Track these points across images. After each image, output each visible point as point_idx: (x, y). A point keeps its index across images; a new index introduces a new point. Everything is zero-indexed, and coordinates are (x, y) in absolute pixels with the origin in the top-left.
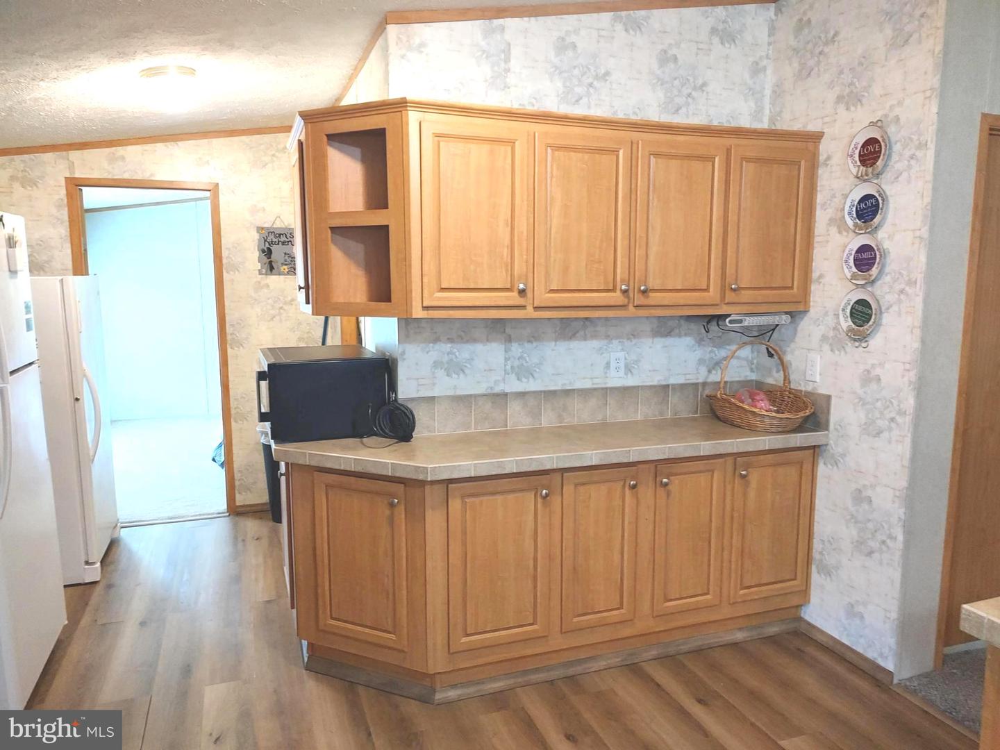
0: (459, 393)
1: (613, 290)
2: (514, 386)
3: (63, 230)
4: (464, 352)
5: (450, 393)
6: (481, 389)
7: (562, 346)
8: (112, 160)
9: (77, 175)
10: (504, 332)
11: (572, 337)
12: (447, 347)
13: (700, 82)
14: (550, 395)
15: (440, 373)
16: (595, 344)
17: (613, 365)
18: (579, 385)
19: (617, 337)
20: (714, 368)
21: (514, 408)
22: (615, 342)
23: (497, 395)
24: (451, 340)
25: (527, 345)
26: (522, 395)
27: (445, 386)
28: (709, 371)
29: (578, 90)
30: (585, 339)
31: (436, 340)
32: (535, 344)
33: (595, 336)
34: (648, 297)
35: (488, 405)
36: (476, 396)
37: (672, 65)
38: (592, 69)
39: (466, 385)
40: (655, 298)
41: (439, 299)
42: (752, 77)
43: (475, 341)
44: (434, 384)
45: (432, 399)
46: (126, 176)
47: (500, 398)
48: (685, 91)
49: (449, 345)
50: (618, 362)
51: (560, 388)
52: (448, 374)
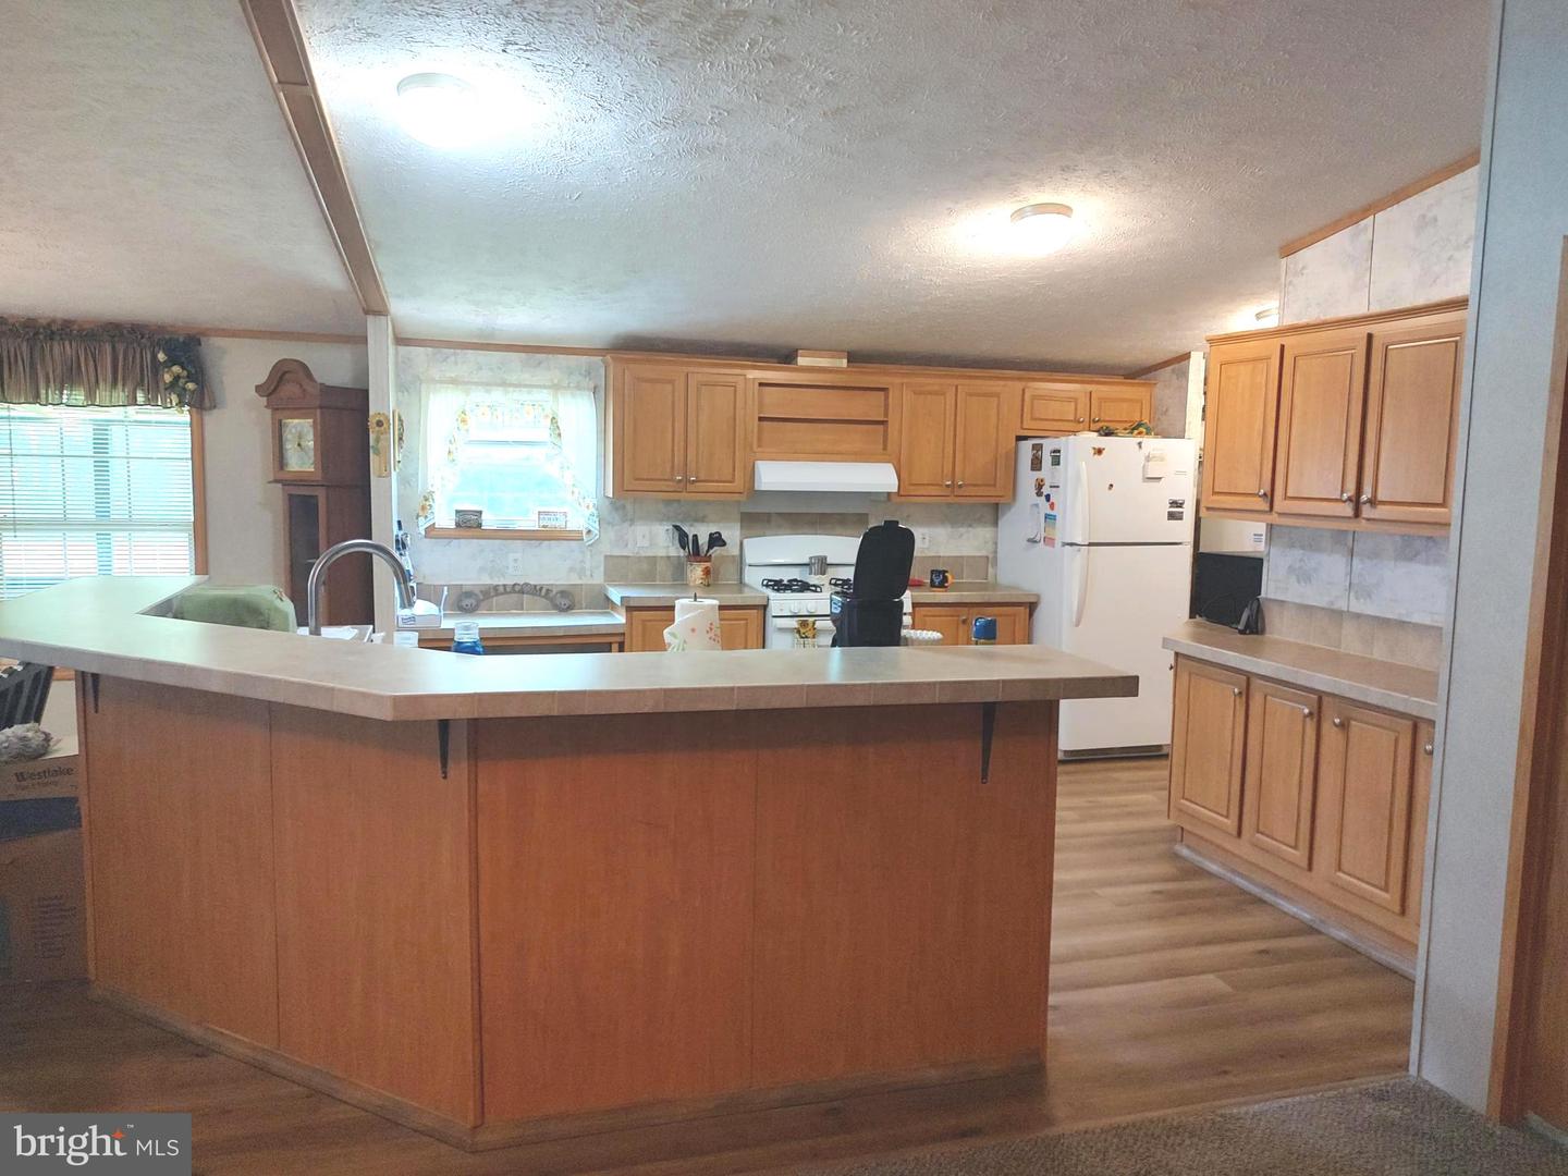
0: (1306, 601)
2: (1353, 606)
4: (1312, 560)
5: (1298, 601)
6: (1322, 602)
7: (1402, 568)
10: (1347, 545)
11: (1414, 558)
12: (1300, 554)
14: (1384, 622)
15: (1293, 580)
18: (1416, 619)
21: (1349, 629)
23: (1335, 611)
24: (1303, 548)
25: (1368, 561)
26: (1358, 616)
27: (1294, 592)
30: (1427, 563)
31: (1292, 546)
32: (1375, 561)
35: (1326, 620)
36: (1317, 609)
39: (1313, 596)
40: (1383, 510)
43: (1322, 552)
44: (1287, 589)
45: (1285, 603)
47: (1336, 615)
49: (1301, 552)
51: (1395, 617)
52: (1299, 582)
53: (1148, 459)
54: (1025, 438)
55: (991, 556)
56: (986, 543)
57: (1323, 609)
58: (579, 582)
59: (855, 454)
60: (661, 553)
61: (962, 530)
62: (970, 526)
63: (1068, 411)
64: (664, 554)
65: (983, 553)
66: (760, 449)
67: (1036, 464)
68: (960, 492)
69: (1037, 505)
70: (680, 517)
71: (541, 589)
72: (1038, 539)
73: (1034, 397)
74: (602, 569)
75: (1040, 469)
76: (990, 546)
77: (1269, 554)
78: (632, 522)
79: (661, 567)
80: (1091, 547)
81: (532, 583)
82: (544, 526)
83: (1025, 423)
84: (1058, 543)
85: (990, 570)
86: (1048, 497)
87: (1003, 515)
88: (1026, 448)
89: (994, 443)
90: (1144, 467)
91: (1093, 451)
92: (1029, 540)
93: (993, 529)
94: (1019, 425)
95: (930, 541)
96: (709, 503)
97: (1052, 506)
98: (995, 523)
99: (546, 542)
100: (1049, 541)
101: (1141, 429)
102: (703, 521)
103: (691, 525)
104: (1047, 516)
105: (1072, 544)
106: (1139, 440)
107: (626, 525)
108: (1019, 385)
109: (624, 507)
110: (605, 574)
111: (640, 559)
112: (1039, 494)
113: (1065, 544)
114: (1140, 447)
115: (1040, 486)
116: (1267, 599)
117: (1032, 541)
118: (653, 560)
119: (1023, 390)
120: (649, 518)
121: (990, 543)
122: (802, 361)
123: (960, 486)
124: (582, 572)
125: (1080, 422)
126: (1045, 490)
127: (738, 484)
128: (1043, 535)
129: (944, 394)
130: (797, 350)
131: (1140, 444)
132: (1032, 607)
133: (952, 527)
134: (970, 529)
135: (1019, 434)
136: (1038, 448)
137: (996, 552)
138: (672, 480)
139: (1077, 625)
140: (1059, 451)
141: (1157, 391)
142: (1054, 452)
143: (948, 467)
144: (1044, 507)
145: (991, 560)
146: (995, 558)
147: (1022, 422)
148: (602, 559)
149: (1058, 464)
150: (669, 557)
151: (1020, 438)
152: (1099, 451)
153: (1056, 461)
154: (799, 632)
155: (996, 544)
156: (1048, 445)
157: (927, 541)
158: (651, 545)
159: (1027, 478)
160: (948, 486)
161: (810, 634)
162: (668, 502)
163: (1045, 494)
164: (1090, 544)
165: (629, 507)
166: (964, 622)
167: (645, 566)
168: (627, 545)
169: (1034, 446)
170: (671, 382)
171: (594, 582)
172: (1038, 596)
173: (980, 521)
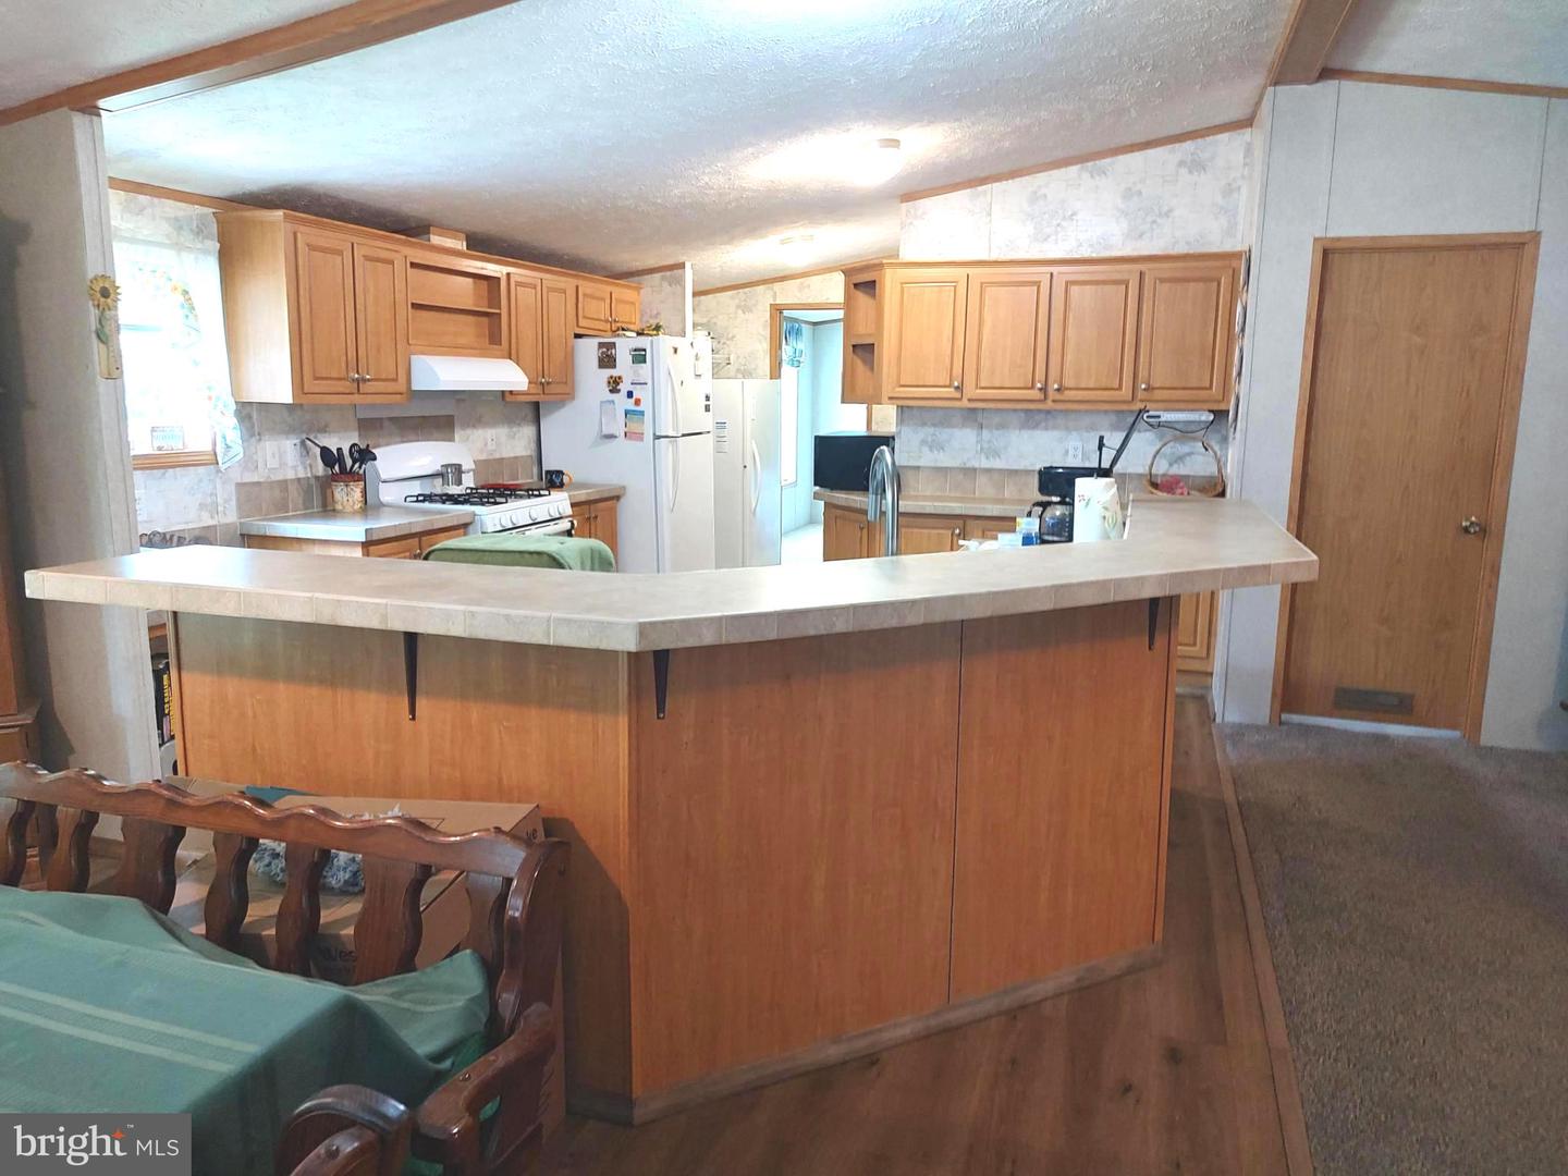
0: (939, 465)
1: (1033, 387)
2: (985, 463)
3: (766, 345)
4: (944, 434)
5: (932, 464)
6: (956, 464)
7: (1026, 434)
8: (801, 288)
9: (777, 302)
10: (976, 420)
11: (1036, 426)
12: (932, 430)
13: (1165, 209)
14: (1012, 473)
15: (925, 449)
16: (1056, 434)
17: (1071, 452)
19: (1076, 430)
20: (1176, 462)
21: (982, 480)
22: (1074, 433)
23: (969, 469)
24: (934, 425)
25: (996, 432)
26: (988, 471)
27: (928, 459)
28: (1171, 465)
29: (1048, 230)
30: (1046, 429)
31: (924, 424)
32: (1002, 431)
33: (1055, 428)
34: (1062, 394)
35: (961, 476)
36: (951, 469)
37: (1135, 198)
38: (1060, 212)
39: (944, 460)
40: (1069, 394)
41: (899, 392)
42: (1224, 197)
43: (953, 427)
44: (920, 457)
45: (918, 468)
46: (810, 301)
47: (970, 472)
48: (1149, 219)
49: (933, 428)
50: (1076, 449)
51: (1022, 468)
52: (931, 450)
54: (587, 337)
57: (958, 468)
58: (211, 522)
60: (291, 475)
61: (515, 430)
63: (601, 309)
64: (294, 477)
67: (608, 362)
68: (548, 390)
69: (611, 402)
70: (305, 427)
71: (172, 536)
72: (616, 434)
73: (585, 296)
74: (234, 502)
75: (614, 367)
77: (900, 432)
78: (260, 437)
79: (293, 489)
81: (160, 530)
82: (160, 449)
83: (581, 322)
84: (648, 438)
86: (629, 394)
88: (589, 346)
89: (564, 340)
91: (673, 351)
92: (603, 436)
94: (574, 323)
96: (329, 407)
97: (636, 402)
99: (171, 470)
100: (633, 435)
102: (325, 432)
104: (629, 412)
105: (664, 437)
107: (254, 440)
110: (238, 509)
111: (272, 485)
112: (616, 391)
113: (656, 437)
115: (615, 383)
116: (900, 467)
117: (608, 437)
118: (284, 484)
119: (578, 287)
123: (549, 383)
124: (214, 511)
126: (625, 387)
128: (624, 430)
130: (430, 226)
131: (692, 345)
132: (614, 500)
133: (508, 427)
134: (520, 429)
135: (577, 332)
136: (608, 346)
140: (644, 351)
142: (634, 350)
144: (624, 404)
147: (578, 321)
148: (233, 487)
149: (644, 362)
150: (299, 480)
151: (578, 337)
152: (676, 351)
153: (637, 359)
156: (625, 344)
158: (280, 464)
159: (592, 376)
160: (542, 383)
163: (625, 390)
164: (680, 436)
167: (277, 493)
168: (257, 468)
169: (601, 345)
170: (340, 253)
171: (228, 521)
172: (624, 488)
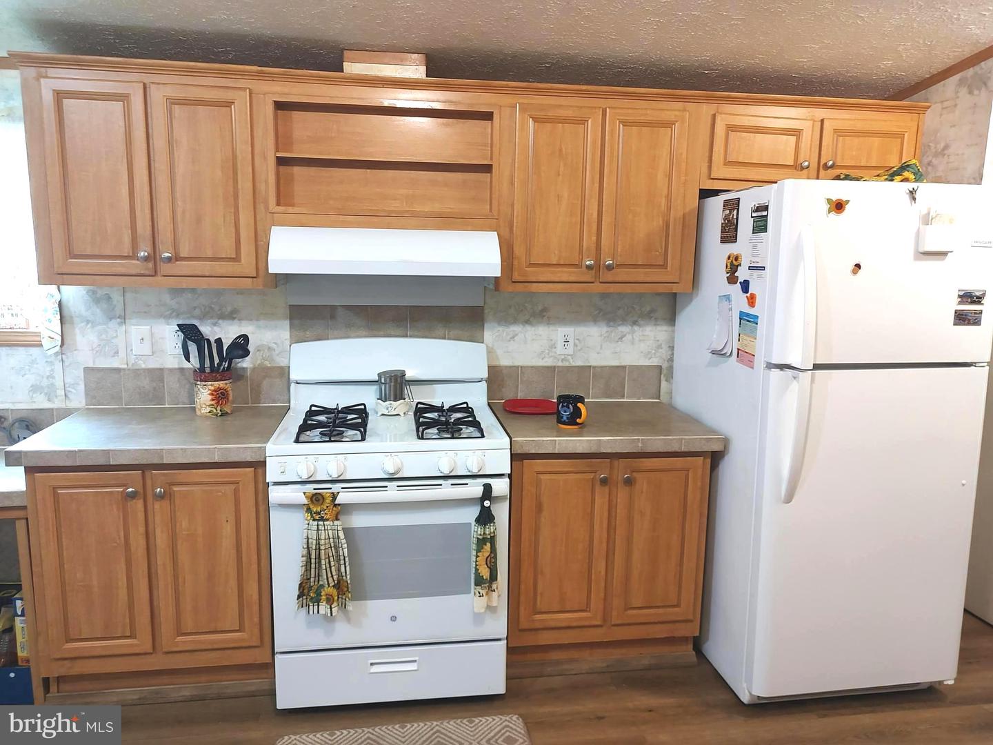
53: (927, 220)
54: (715, 193)
55: (665, 366)
56: (660, 347)
58: (48, 406)
59: (440, 216)
61: (624, 329)
62: (635, 323)
63: (784, 148)
64: (176, 366)
65: (655, 362)
66: (281, 209)
67: (729, 232)
68: (609, 276)
69: (728, 298)
70: (197, 312)
72: (728, 350)
73: (732, 128)
74: (82, 387)
75: (734, 240)
76: (664, 352)
78: (123, 319)
80: (818, 372)
83: (714, 168)
84: (760, 362)
85: (664, 384)
86: (745, 286)
87: (683, 308)
88: (715, 206)
89: (663, 201)
90: (918, 233)
91: (826, 207)
92: (713, 352)
93: (670, 328)
94: (705, 170)
95: (575, 345)
97: (752, 301)
98: (671, 319)
100: (746, 357)
101: (906, 174)
102: (233, 318)
103: (215, 324)
104: (744, 317)
105: (783, 367)
106: (910, 186)
107: (113, 324)
108: (706, 109)
109: (109, 298)
110: (87, 394)
111: (137, 373)
112: (732, 280)
113: (770, 366)
114: (914, 199)
115: (733, 266)
117: (718, 353)
118: (158, 375)
119: (714, 116)
120: (147, 313)
121: (665, 347)
122: (352, 68)
123: (609, 268)
125: (802, 168)
126: (742, 274)
127: (247, 264)
128: (736, 345)
129: (583, 122)
130: (343, 50)
131: (912, 193)
132: (716, 458)
133: (608, 326)
134: (636, 328)
135: (704, 186)
136: (733, 205)
137: (671, 360)
138: (133, 256)
139: (789, 498)
140: (766, 208)
141: (930, 119)
142: (758, 209)
143: (589, 241)
144: (739, 301)
145: (663, 372)
146: (671, 368)
147: (710, 167)
148: (81, 372)
149: (764, 230)
150: (182, 369)
151: (706, 194)
152: (839, 206)
153: (760, 225)
154: (309, 510)
155: (672, 348)
156: (749, 199)
157: (571, 343)
158: (153, 353)
159: (715, 254)
160: (589, 267)
161: (327, 514)
162: (176, 292)
163: (741, 280)
164: (817, 367)
165: (117, 298)
166: (604, 482)
168: (117, 352)
169: (727, 204)
171: (71, 406)
172: (726, 442)
173: (649, 316)
